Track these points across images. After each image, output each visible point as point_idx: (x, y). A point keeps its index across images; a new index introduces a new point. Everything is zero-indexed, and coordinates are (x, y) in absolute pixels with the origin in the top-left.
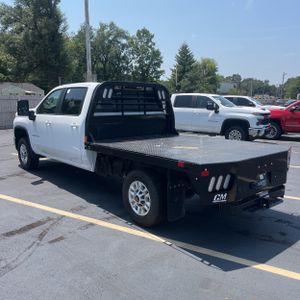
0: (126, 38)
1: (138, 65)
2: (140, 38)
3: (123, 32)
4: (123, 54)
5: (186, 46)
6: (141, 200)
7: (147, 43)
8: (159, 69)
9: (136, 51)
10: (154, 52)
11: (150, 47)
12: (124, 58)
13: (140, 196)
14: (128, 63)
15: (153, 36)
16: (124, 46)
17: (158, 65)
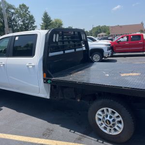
0: (14, 9)
1: (22, 23)
2: (21, 9)
3: (12, 6)
4: (13, 18)
5: (47, 13)
6: (112, 123)
7: (26, 11)
8: (34, 25)
9: (20, 16)
10: (30, 16)
11: (28, 14)
12: (14, 20)
13: (111, 120)
14: (16, 22)
15: (28, 8)
16: (13, 13)
17: (33, 23)
